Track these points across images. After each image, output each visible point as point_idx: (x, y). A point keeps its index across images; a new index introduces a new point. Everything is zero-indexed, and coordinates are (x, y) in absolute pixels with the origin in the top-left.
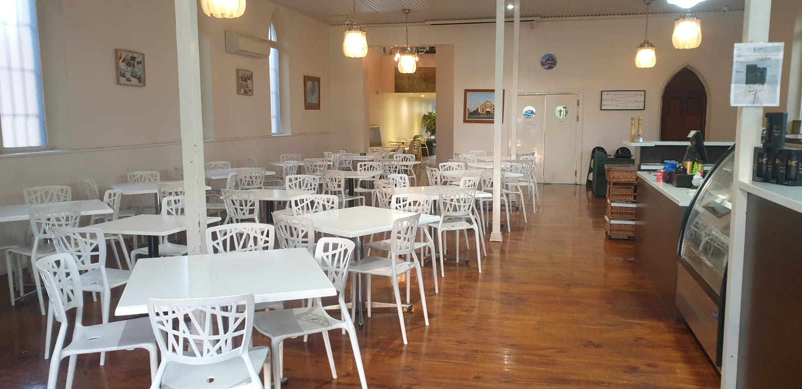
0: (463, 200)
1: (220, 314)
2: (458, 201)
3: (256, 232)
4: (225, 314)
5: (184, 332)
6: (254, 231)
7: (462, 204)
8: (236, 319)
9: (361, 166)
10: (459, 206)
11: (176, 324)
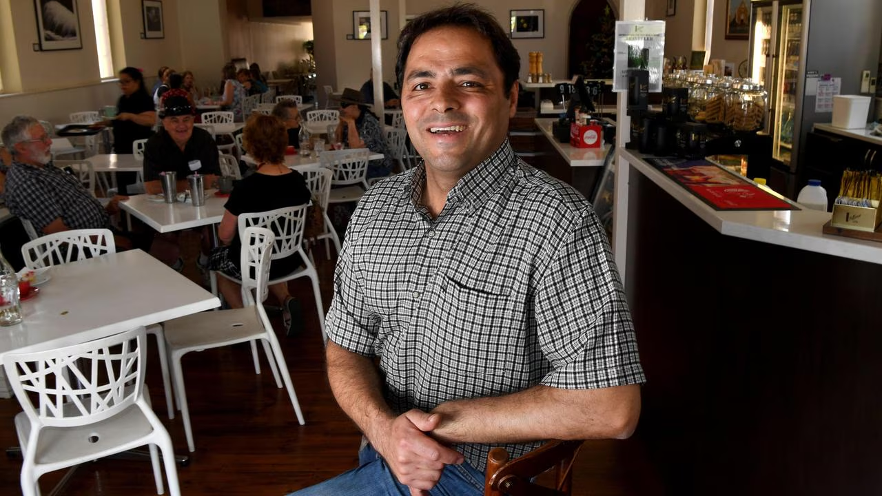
0: (351, 164)
1: (108, 358)
2: (345, 166)
3: (85, 241)
4: (116, 357)
5: (63, 389)
6: (82, 239)
7: (350, 169)
8: (128, 360)
9: (206, 117)
10: (347, 173)
11: (51, 381)
